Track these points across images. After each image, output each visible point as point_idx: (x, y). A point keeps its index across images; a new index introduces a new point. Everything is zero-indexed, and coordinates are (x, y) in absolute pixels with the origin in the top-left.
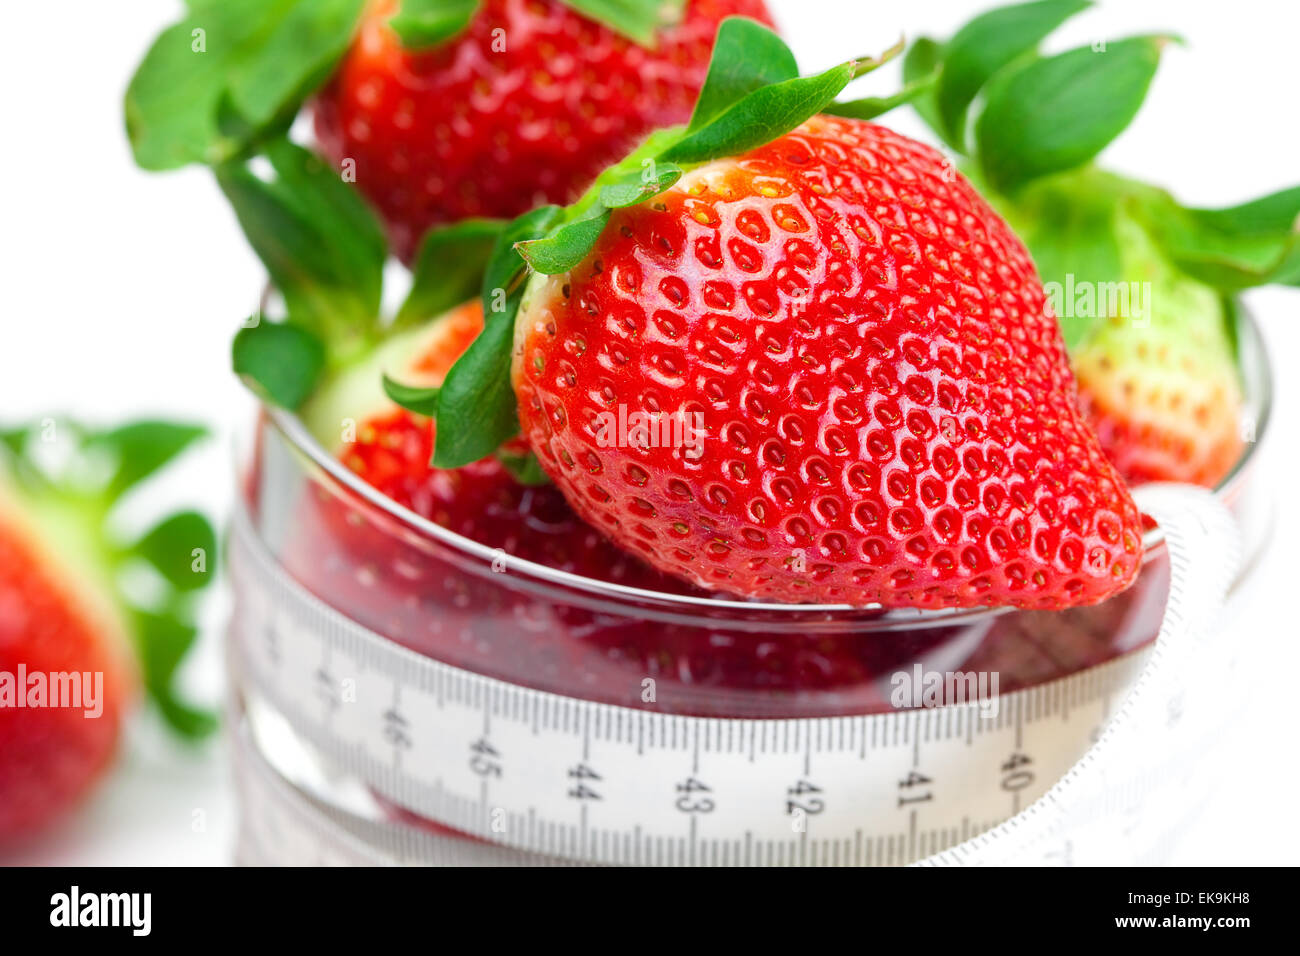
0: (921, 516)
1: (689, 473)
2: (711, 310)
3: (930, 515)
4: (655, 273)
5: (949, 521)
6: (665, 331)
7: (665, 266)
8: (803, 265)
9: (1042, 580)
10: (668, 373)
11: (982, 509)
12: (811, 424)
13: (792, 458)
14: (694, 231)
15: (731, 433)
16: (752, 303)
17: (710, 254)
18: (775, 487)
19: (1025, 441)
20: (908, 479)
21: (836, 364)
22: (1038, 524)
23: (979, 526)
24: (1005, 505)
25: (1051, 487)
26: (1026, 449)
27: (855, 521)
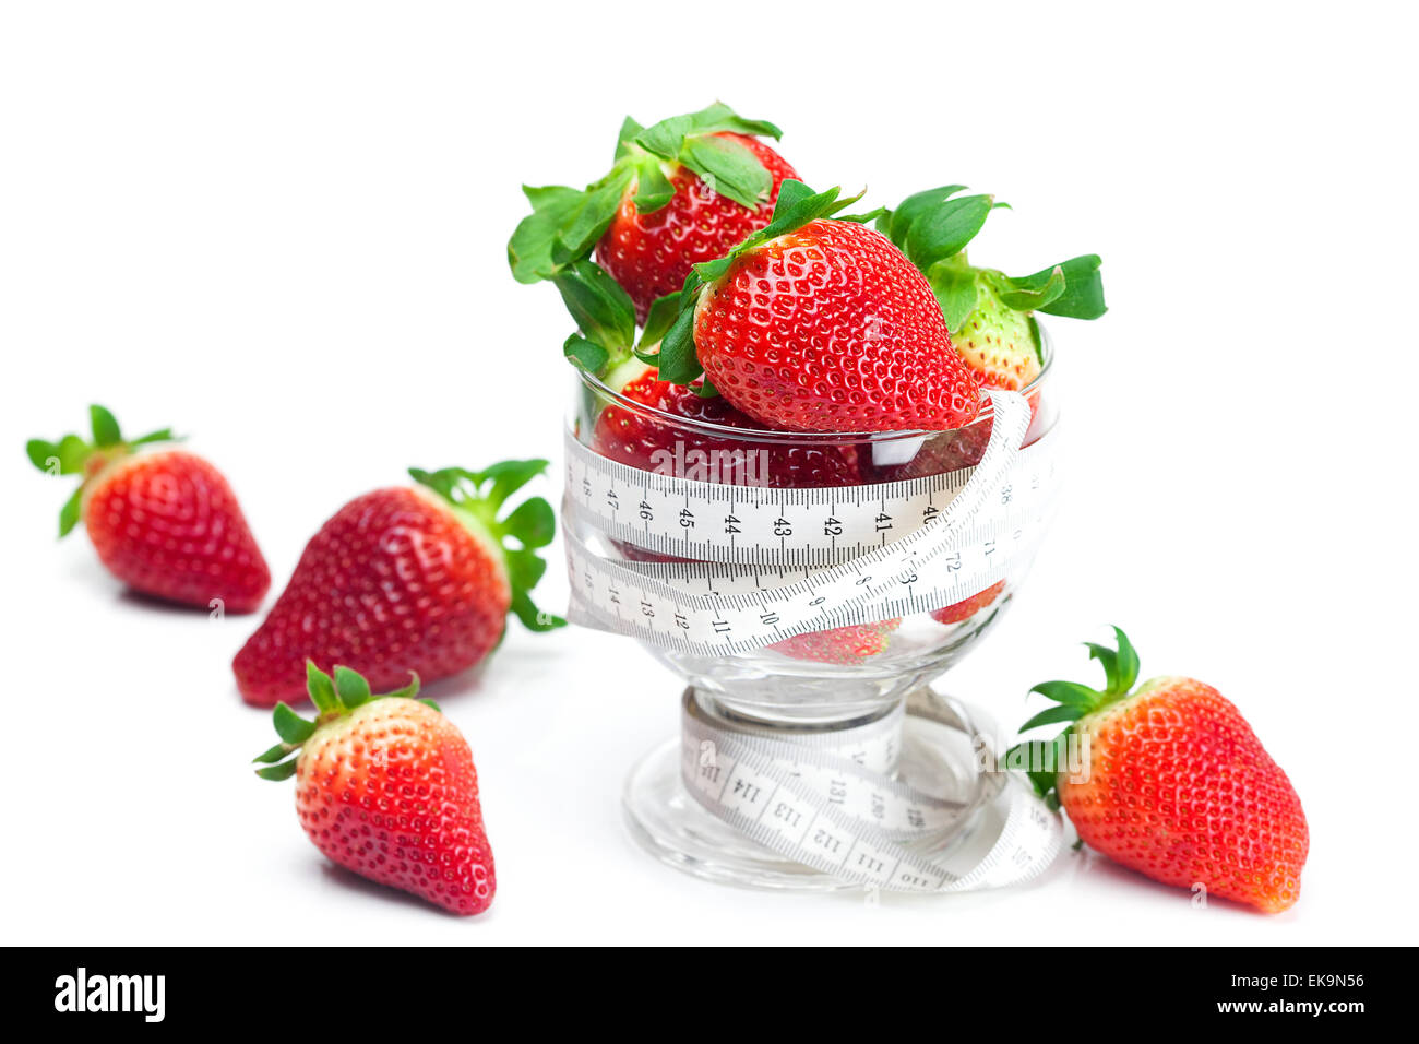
0: (877, 382)
1: (772, 364)
2: (780, 293)
3: (881, 381)
4: (755, 280)
5: (889, 384)
6: (760, 303)
7: (758, 276)
8: (820, 273)
9: (933, 413)
10: (762, 320)
11: (904, 379)
12: (825, 340)
13: (818, 356)
14: (772, 262)
15: (790, 345)
16: (798, 290)
17: (779, 270)
18: (811, 369)
19: (924, 351)
20: (870, 364)
21: (836, 314)
22: (930, 387)
23: (903, 387)
24: (915, 378)
25: (936, 371)
26: (923, 354)
27: (847, 384)
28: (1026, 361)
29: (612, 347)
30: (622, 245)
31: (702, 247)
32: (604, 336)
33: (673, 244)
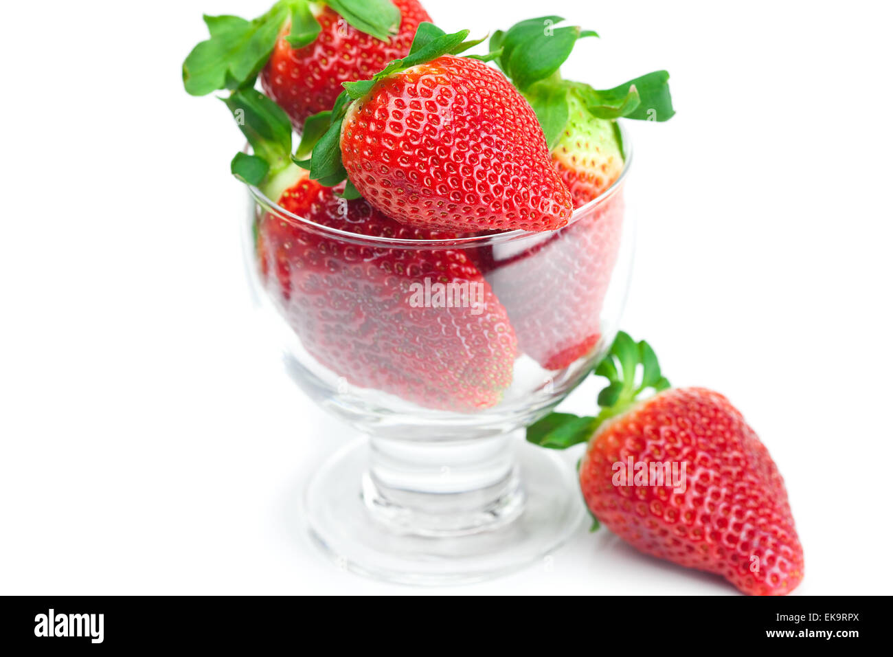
0: (488, 186)
1: (402, 167)
2: (412, 110)
3: (492, 187)
4: (393, 99)
5: (499, 189)
6: (396, 118)
7: (396, 96)
8: (446, 96)
9: (534, 216)
10: (396, 131)
11: (511, 185)
12: (448, 150)
13: (441, 162)
14: (407, 86)
15: (419, 152)
16: (427, 108)
17: (413, 93)
18: (435, 173)
19: (528, 165)
20: (484, 172)
21: (458, 129)
22: (532, 194)
23: (511, 192)
24: (520, 186)
25: (538, 182)
26: (527, 167)
27: (464, 187)
28: (610, 160)
29: (274, 157)
30: (279, 73)
31: (344, 74)
32: (267, 148)
33: (321, 72)
